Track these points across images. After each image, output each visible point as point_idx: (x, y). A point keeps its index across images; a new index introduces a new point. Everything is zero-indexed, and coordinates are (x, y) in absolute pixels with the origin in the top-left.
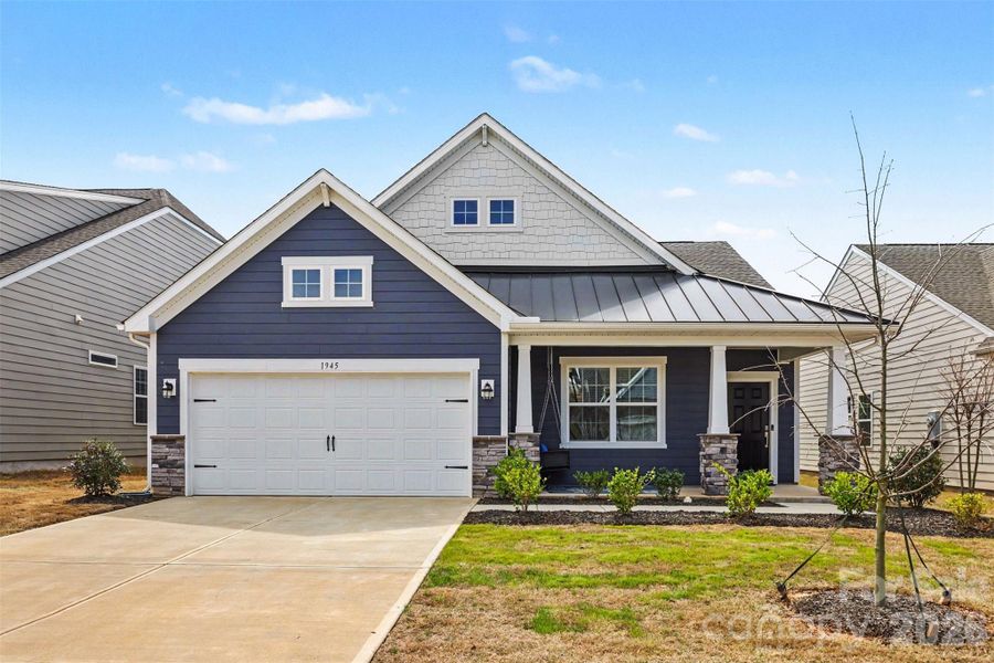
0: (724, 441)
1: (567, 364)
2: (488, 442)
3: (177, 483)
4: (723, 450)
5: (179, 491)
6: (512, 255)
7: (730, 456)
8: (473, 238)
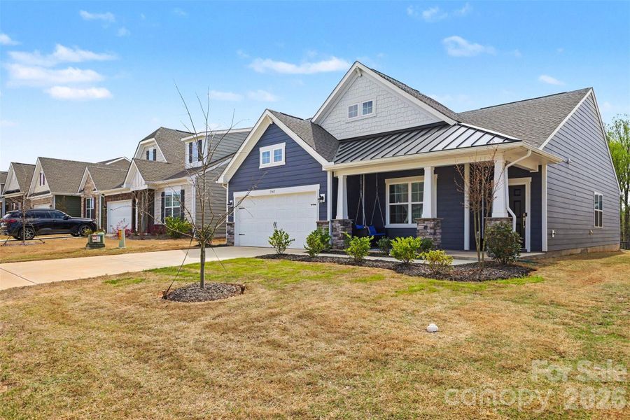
0: (426, 222)
1: (389, 183)
2: (322, 224)
3: (232, 241)
4: (426, 227)
5: (233, 244)
6: (373, 128)
7: (429, 231)
8: (356, 123)
